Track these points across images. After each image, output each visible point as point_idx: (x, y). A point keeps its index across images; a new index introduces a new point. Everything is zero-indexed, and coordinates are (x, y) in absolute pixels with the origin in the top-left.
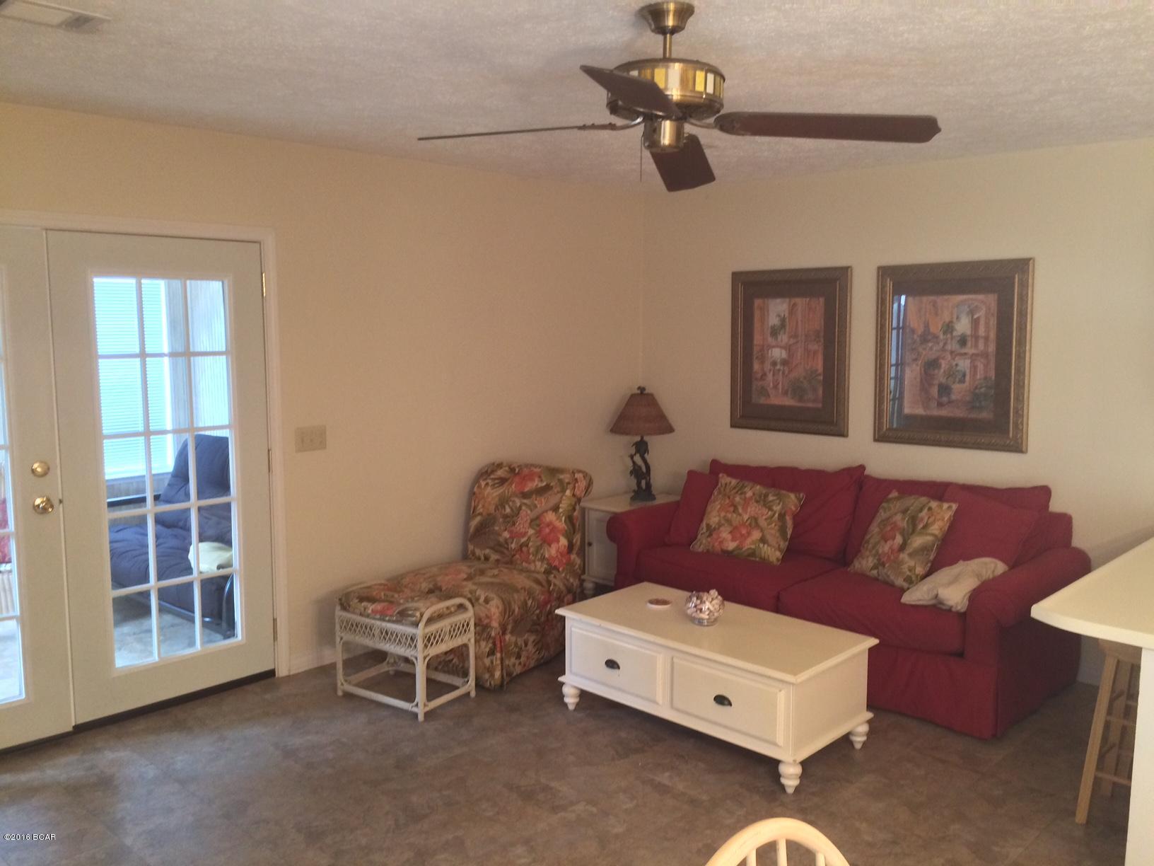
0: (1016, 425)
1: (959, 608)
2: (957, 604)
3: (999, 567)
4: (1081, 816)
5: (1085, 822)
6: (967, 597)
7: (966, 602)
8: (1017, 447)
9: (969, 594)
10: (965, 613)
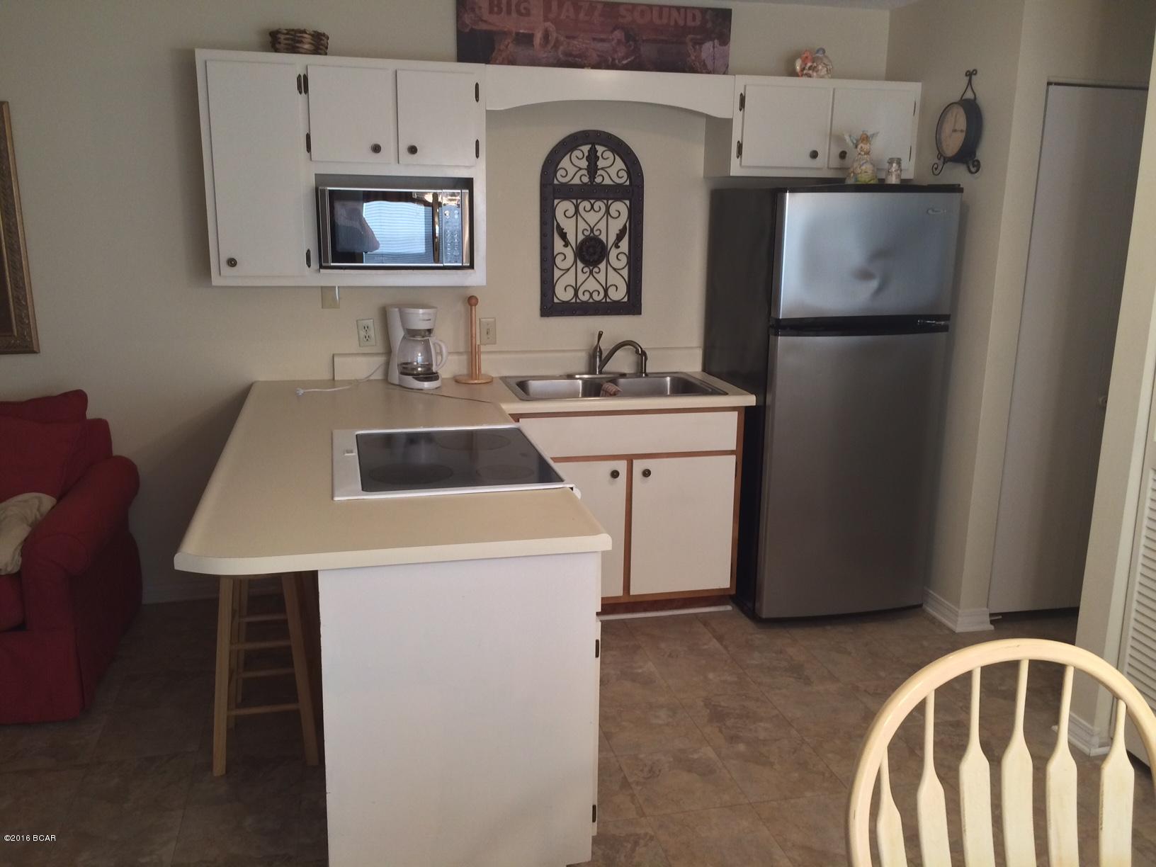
0: (20, 320)
1: (9, 569)
2: (6, 565)
3: (47, 502)
4: (219, 766)
5: (224, 772)
6: (18, 551)
7: (18, 559)
8: (26, 346)
9: (20, 548)
10: (19, 574)
